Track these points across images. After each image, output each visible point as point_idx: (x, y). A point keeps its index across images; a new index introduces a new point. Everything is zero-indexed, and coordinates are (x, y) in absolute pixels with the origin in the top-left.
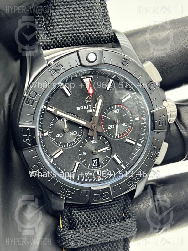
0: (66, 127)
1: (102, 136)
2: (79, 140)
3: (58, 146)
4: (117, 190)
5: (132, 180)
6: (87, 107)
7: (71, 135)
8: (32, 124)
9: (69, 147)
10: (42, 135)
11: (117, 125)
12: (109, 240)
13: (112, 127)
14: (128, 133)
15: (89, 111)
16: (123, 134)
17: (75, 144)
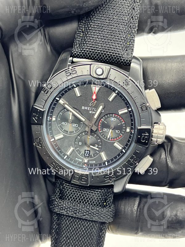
0: (71, 118)
1: (97, 135)
2: (78, 132)
3: (62, 131)
4: (95, 179)
5: (108, 176)
6: (90, 109)
7: (73, 126)
8: (43, 107)
9: (69, 134)
10: (51, 118)
11: (111, 130)
12: (84, 217)
13: (107, 130)
14: (119, 139)
15: (91, 112)
16: (114, 138)
17: (75, 134)
